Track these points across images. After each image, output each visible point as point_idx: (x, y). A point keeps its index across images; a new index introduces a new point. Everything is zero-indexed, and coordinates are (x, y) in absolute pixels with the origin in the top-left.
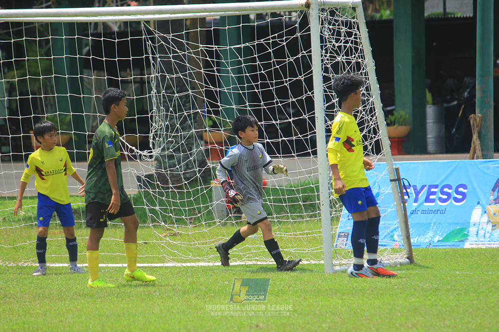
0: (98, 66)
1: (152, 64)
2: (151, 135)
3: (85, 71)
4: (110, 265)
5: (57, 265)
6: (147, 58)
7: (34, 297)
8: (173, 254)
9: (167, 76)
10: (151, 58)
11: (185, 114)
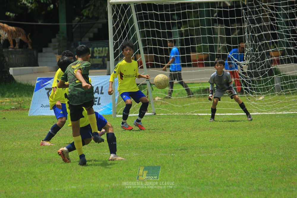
0: (220, 22)
1: (245, 21)
2: (245, 54)
3: (215, 24)
4: (227, 114)
5: (203, 114)
6: (243, 18)
7: (192, 129)
8: (256, 109)
9: (252, 27)
10: (244, 18)
11: (260, 44)
